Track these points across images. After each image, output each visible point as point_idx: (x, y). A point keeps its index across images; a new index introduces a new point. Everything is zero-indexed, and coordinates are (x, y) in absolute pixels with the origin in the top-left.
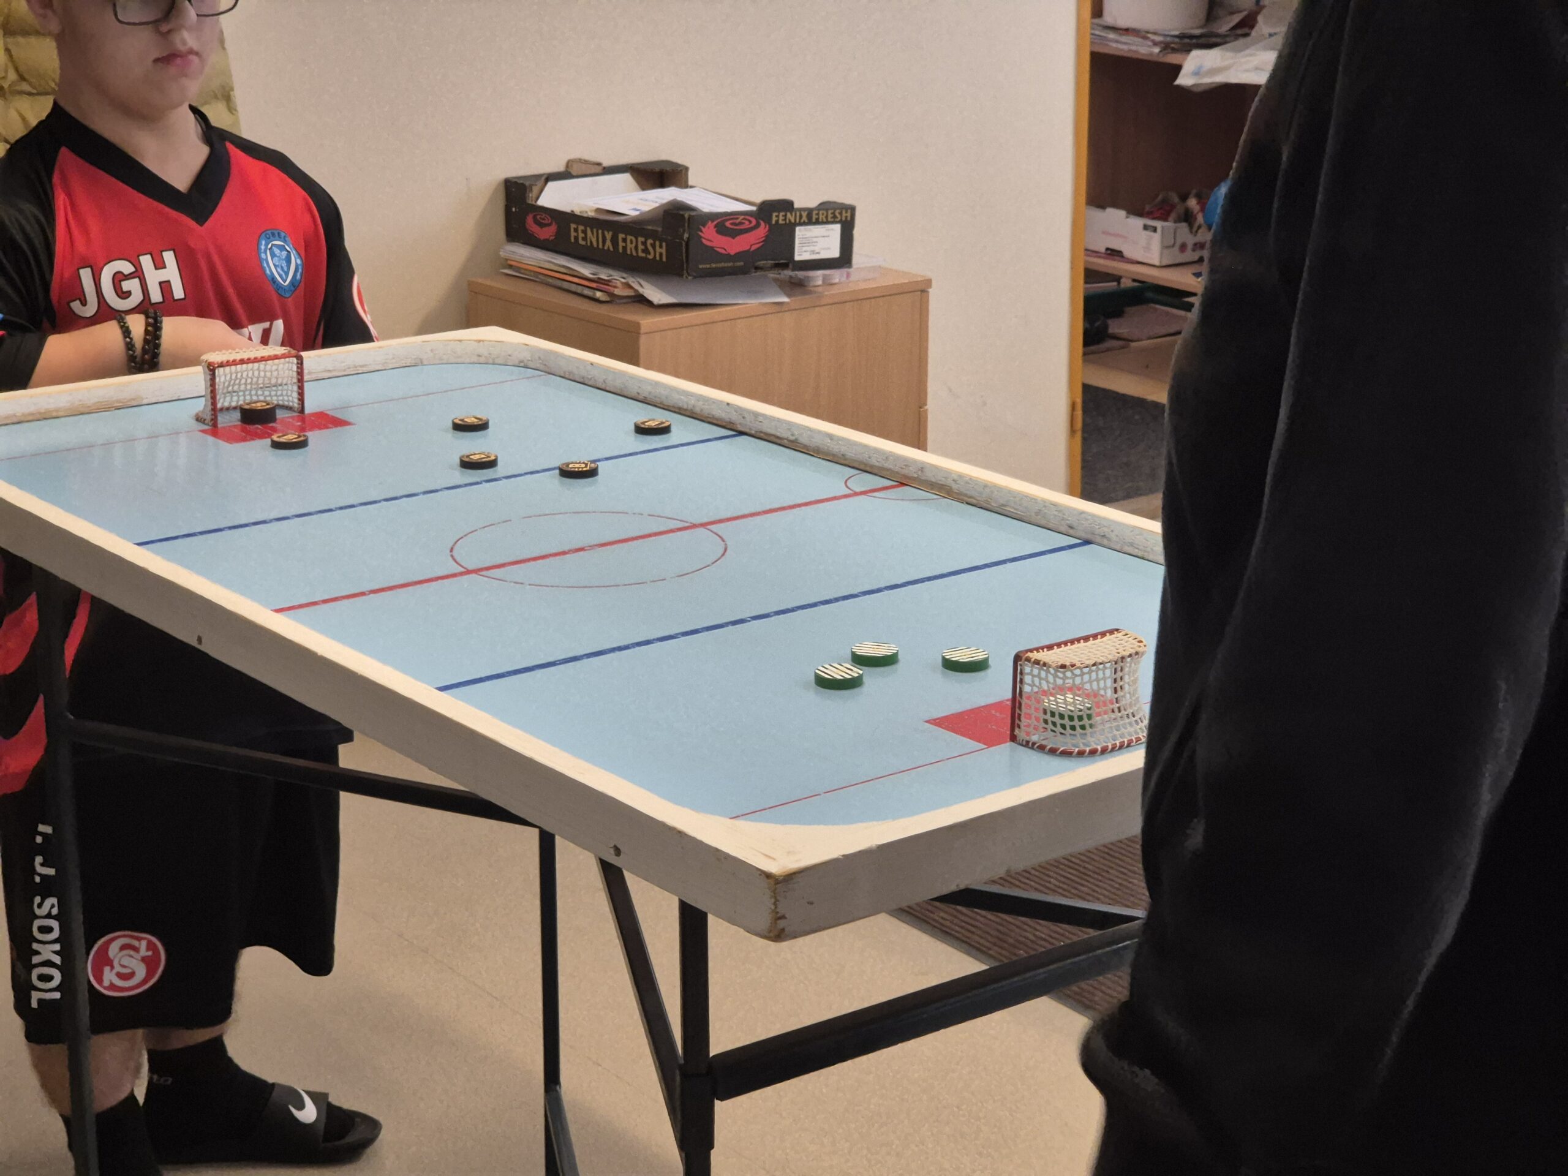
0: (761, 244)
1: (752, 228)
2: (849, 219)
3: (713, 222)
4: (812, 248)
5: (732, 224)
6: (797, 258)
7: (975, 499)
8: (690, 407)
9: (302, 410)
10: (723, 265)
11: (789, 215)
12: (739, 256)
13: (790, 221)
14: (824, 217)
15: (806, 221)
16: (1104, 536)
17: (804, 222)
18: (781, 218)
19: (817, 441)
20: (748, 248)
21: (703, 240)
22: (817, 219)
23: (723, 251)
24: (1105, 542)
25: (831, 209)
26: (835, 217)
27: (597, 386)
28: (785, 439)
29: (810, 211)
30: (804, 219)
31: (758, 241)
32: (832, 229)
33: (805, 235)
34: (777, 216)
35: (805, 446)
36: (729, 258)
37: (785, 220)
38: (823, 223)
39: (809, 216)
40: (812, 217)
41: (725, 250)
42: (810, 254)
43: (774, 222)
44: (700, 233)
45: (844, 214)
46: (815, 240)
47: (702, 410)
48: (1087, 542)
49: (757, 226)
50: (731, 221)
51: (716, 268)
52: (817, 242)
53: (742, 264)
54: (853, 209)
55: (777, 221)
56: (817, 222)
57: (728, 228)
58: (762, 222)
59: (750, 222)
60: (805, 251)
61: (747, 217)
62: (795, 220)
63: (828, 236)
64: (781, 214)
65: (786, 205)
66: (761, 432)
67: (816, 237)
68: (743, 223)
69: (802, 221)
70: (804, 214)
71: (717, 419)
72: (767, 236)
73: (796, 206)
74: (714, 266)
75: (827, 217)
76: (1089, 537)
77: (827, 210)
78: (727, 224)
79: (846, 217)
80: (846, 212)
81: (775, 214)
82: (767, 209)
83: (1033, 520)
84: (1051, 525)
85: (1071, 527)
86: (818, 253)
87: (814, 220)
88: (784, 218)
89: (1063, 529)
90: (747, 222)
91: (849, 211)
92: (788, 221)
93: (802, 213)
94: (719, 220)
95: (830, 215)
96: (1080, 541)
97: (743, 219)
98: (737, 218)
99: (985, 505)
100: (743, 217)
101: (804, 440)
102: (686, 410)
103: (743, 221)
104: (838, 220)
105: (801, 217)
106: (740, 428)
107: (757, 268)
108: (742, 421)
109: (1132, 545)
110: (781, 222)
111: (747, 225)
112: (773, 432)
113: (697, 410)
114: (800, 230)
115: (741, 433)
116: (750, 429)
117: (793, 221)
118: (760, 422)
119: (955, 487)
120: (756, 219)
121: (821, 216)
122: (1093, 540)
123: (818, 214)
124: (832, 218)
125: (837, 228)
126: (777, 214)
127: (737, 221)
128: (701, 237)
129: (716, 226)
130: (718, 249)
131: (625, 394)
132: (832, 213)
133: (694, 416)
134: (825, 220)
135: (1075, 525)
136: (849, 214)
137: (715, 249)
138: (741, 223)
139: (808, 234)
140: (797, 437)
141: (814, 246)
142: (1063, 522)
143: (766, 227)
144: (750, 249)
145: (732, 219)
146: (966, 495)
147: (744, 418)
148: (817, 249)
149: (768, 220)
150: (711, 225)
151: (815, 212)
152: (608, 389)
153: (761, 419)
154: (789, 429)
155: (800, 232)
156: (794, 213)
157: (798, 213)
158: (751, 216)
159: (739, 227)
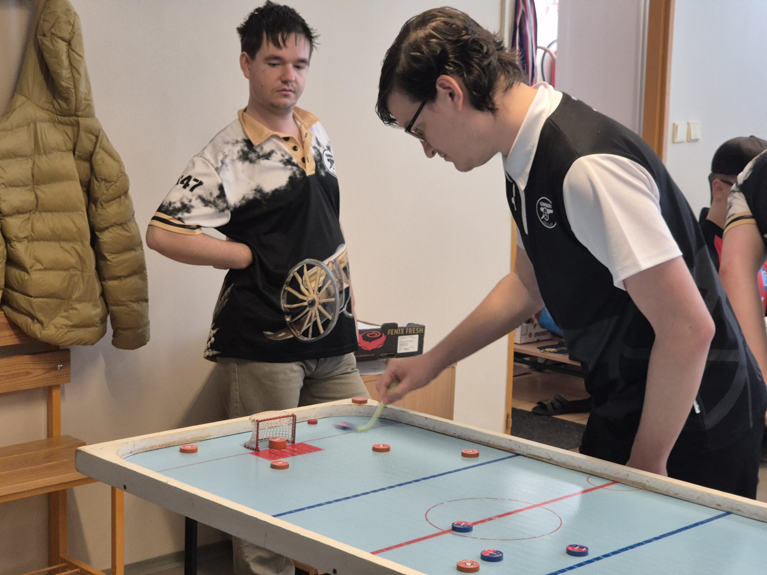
0: (382, 345)
1: (379, 337)
2: (422, 333)
4: (405, 347)
5: (370, 335)
6: (399, 352)
7: (660, 490)
8: (487, 441)
9: (293, 442)
10: (365, 355)
11: (395, 330)
12: (373, 351)
13: (396, 333)
14: (411, 331)
15: (403, 333)
16: (739, 510)
17: (402, 334)
19: (563, 460)
20: (377, 347)
22: (408, 332)
23: (364, 348)
24: (739, 513)
25: (414, 327)
26: (416, 331)
27: (429, 429)
28: (545, 458)
29: (405, 329)
30: (402, 332)
31: (381, 344)
32: (414, 338)
33: (402, 340)
34: (390, 331)
35: (557, 462)
36: (367, 352)
37: (393, 333)
38: (410, 334)
39: (405, 331)
40: (407, 331)
41: (366, 348)
42: (405, 350)
43: (388, 334)
45: (420, 330)
46: (406, 343)
47: (494, 443)
48: (728, 513)
49: (381, 336)
51: (362, 357)
52: (408, 344)
53: (373, 355)
54: (423, 327)
55: (390, 334)
56: (408, 334)
57: (368, 337)
58: (383, 335)
59: (378, 334)
60: (403, 349)
63: (412, 341)
64: (392, 330)
65: (394, 326)
66: (530, 454)
67: (408, 341)
68: (375, 335)
69: (401, 333)
70: (402, 330)
71: (503, 447)
72: (385, 341)
73: (399, 326)
74: (361, 356)
75: (412, 331)
76: (729, 510)
77: (412, 328)
78: (368, 335)
80: (421, 329)
81: (389, 330)
82: (387, 327)
83: (696, 502)
84: (707, 505)
85: (719, 506)
86: (408, 349)
87: (406, 333)
88: (393, 332)
89: (713, 506)
90: (377, 334)
91: (422, 329)
92: (395, 334)
93: (401, 329)
94: (364, 333)
95: (414, 330)
96: (724, 512)
98: (372, 332)
99: (665, 493)
100: (375, 332)
101: (555, 459)
102: (484, 442)
103: (375, 334)
104: (417, 333)
105: (401, 331)
106: (518, 452)
107: (381, 357)
108: (519, 448)
109: (756, 515)
110: (392, 334)
111: (376, 336)
112: (537, 454)
113: (491, 443)
114: (400, 338)
115: (518, 455)
116: (524, 453)
117: (397, 333)
118: (530, 449)
119: (647, 484)
120: (380, 333)
121: (410, 331)
122: (733, 512)
123: (408, 330)
125: (417, 337)
127: (372, 334)
129: (362, 337)
131: (447, 434)
133: (489, 445)
134: (411, 333)
135: (721, 504)
136: (422, 331)
137: (362, 347)
138: (374, 335)
139: (404, 340)
140: (552, 457)
141: (405, 346)
142: (714, 503)
143: (385, 336)
144: (378, 347)
145: (369, 333)
146: (654, 488)
147: (520, 447)
148: (407, 347)
149: (386, 334)
150: (360, 336)
151: (407, 329)
152: (436, 431)
153: (529, 448)
154: (547, 454)
155: (401, 339)
156: (397, 330)
157: (399, 330)
158: (378, 331)
159: (373, 337)
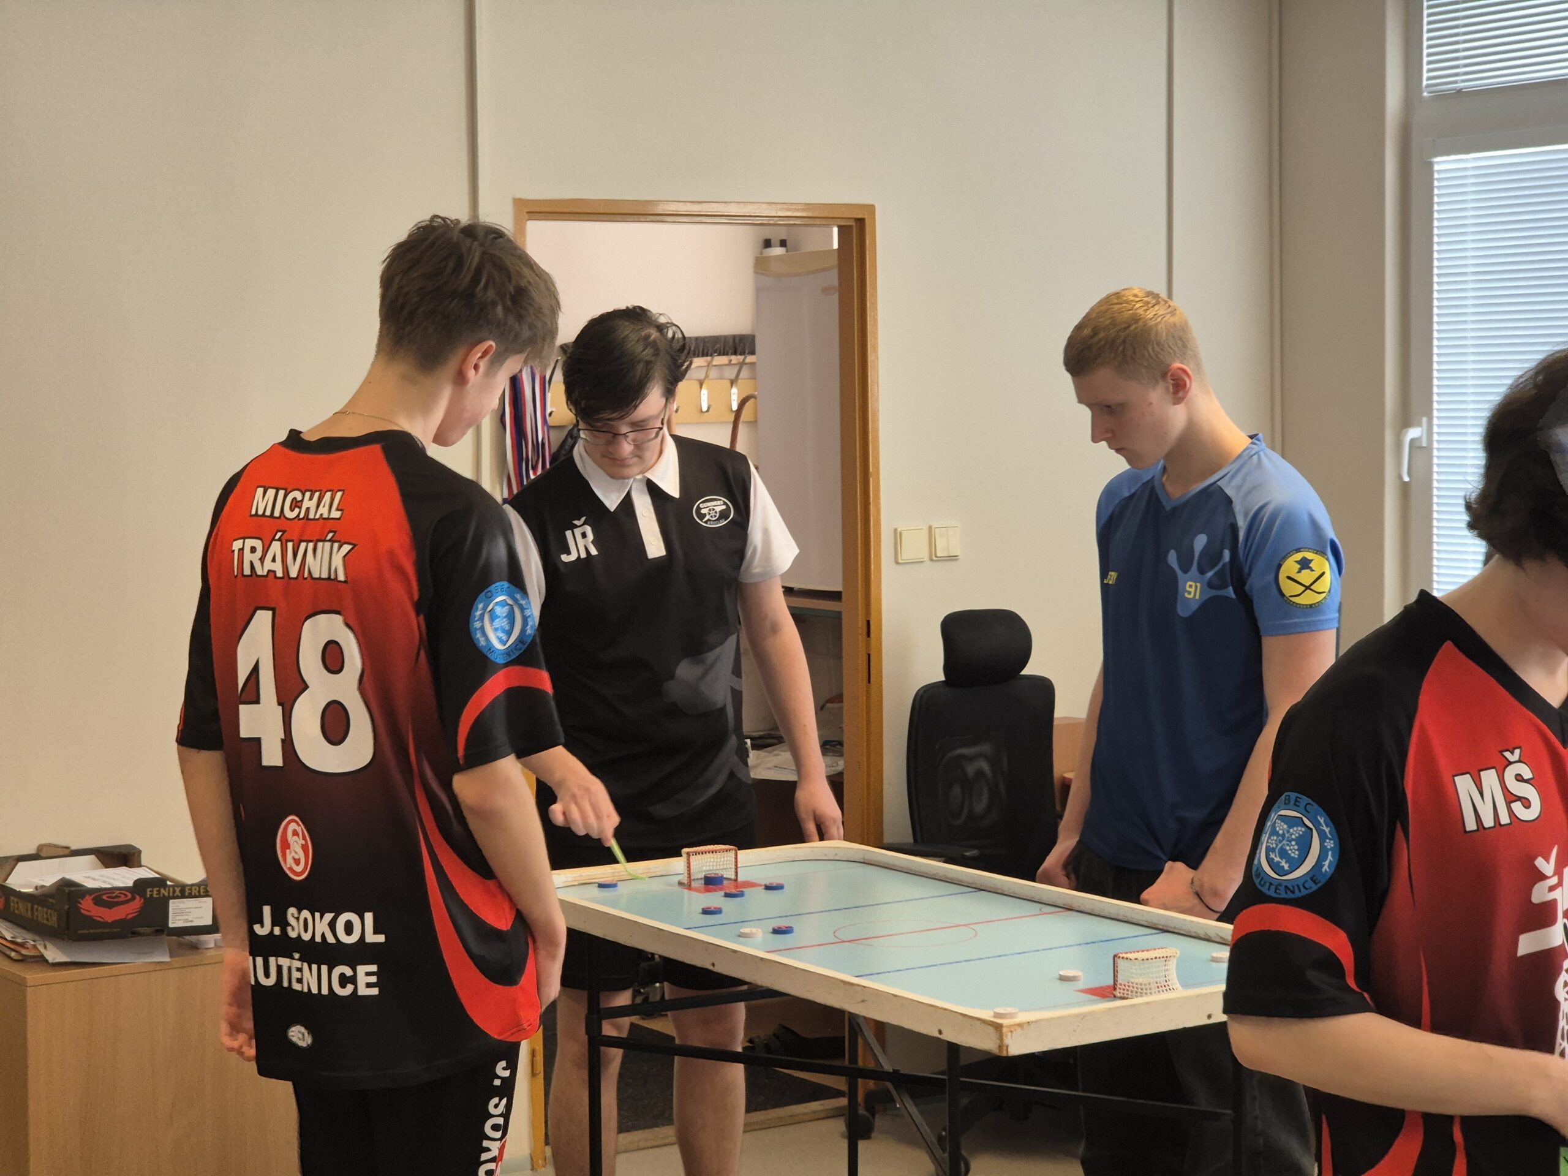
0: (136, 914)
1: (127, 900)
3: (90, 895)
4: (185, 917)
5: (108, 897)
6: (171, 925)
10: (100, 930)
11: (162, 890)
13: (164, 895)
14: (196, 892)
17: (177, 896)
18: (155, 892)
20: (124, 917)
21: (82, 911)
22: (191, 894)
23: (100, 919)
29: (184, 887)
30: (178, 893)
31: (132, 912)
32: (204, 903)
33: (179, 906)
34: (152, 891)
36: (105, 924)
37: (159, 894)
38: (195, 897)
40: (185, 892)
41: (103, 919)
42: (185, 922)
44: (79, 905)
46: (187, 910)
49: (133, 899)
50: (107, 895)
51: (94, 933)
52: (190, 912)
53: (120, 929)
55: (151, 895)
56: (191, 896)
57: (106, 901)
58: (137, 897)
59: (126, 896)
60: (179, 920)
61: (121, 892)
62: (169, 893)
63: (201, 907)
64: (155, 889)
65: (159, 882)
67: (189, 908)
68: (120, 897)
69: (175, 895)
70: (178, 890)
72: (141, 907)
73: (169, 882)
74: (92, 931)
75: (199, 891)
77: (200, 886)
78: (104, 897)
81: (149, 890)
82: (143, 885)
86: (192, 921)
87: (187, 894)
88: (157, 893)
90: (123, 896)
92: (162, 895)
93: (176, 888)
94: (96, 895)
95: (202, 890)
98: (114, 893)
100: (118, 892)
103: (119, 895)
105: (174, 892)
107: (135, 934)
110: (155, 896)
111: (123, 898)
117: (166, 894)
120: (132, 893)
121: (194, 892)
123: (191, 889)
124: (203, 892)
126: (151, 889)
127: (114, 895)
128: (80, 908)
129: (93, 900)
130: (95, 918)
134: (197, 894)
137: (93, 918)
138: (116, 897)
139: (182, 906)
141: (187, 915)
143: (140, 900)
144: (126, 917)
145: (108, 893)
148: (190, 919)
149: (142, 894)
150: (88, 898)
151: (187, 889)
156: (167, 889)
157: (171, 889)
158: (127, 891)
159: (115, 900)
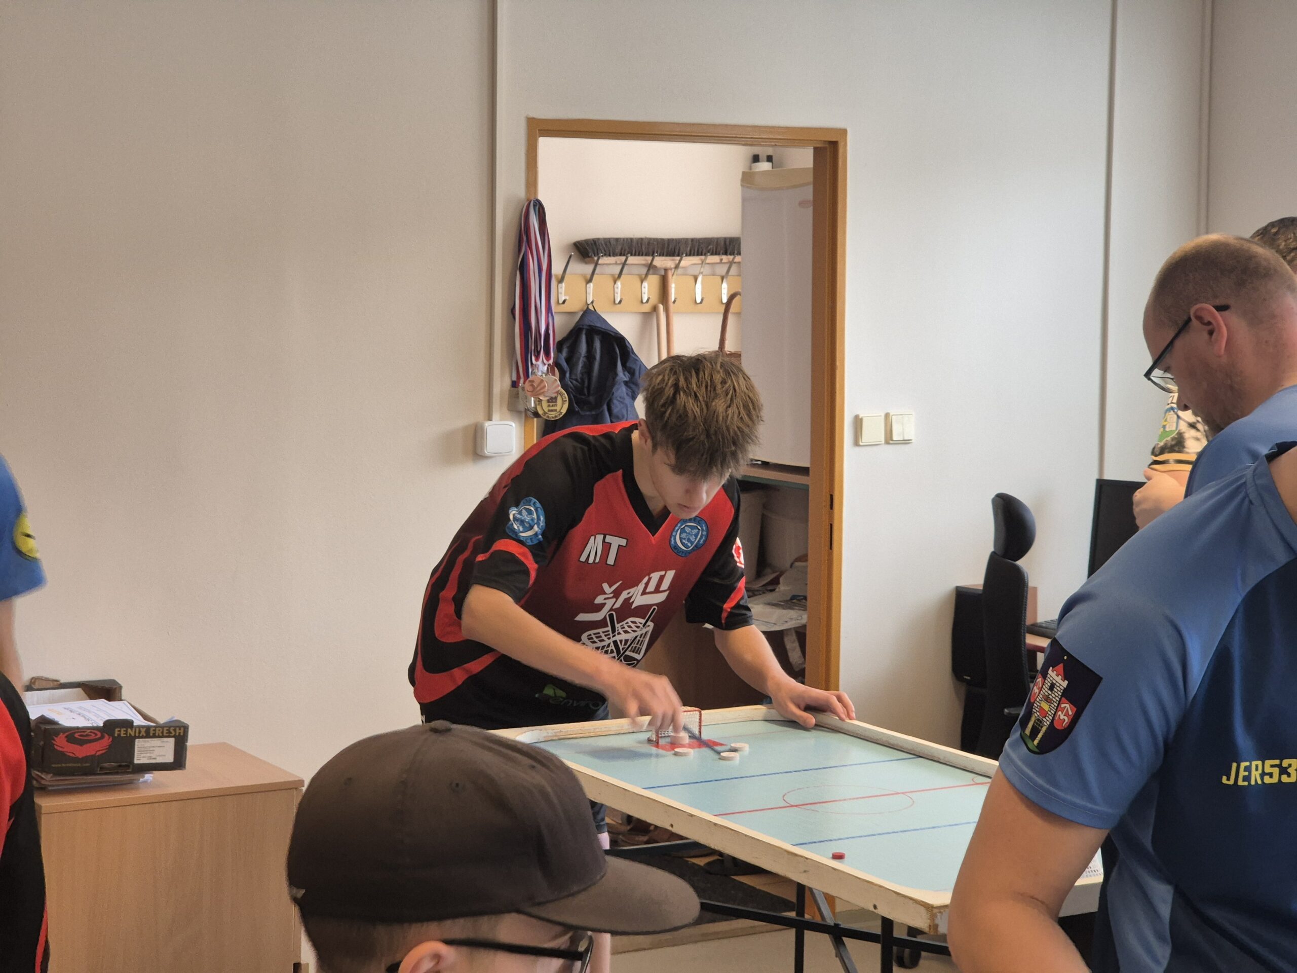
0: (105, 751)
1: (95, 739)
2: (182, 734)
3: (64, 733)
4: (148, 755)
5: (81, 736)
6: (136, 762)
10: (73, 765)
11: (129, 730)
12: (86, 759)
13: (130, 734)
14: (160, 732)
15: (145, 735)
18: (122, 732)
20: (93, 753)
21: (56, 747)
22: (154, 734)
23: (71, 755)
25: (166, 727)
26: (169, 733)
29: (147, 728)
30: (143, 733)
31: (101, 749)
33: (143, 745)
34: (120, 731)
36: (76, 760)
38: (159, 737)
41: (75, 755)
43: (116, 735)
44: (53, 742)
45: (178, 731)
46: (152, 749)
49: (102, 737)
50: (79, 734)
52: (154, 750)
53: (89, 764)
54: (185, 728)
55: (119, 735)
56: (154, 736)
57: (78, 739)
58: (106, 736)
59: (96, 735)
60: (143, 757)
61: (94, 731)
62: (135, 735)
63: (164, 747)
64: (122, 730)
65: (125, 724)
68: (91, 735)
69: (141, 735)
70: (143, 730)
72: (109, 745)
74: (63, 765)
77: (163, 728)
78: (76, 735)
79: (180, 733)
80: (180, 729)
81: (117, 730)
82: (113, 725)
86: (154, 758)
87: (151, 735)
88: (124, 733)
90: (93, 735)
91: (182, 729)
92: (128, 735)
93: (141, 729)
94: (70, 732)
95: (165, 731)
97: (91, 732)
98: (86, 732)
100: (89, 731)
104: (173, 734)
105: (140, 732)
110: (122, 735)
111: (93, 737)
114: (140, 742)
120: (102, 733)
123: (155, 730)
124: (167, 733)
125: (172, 740)
126: (119, 729)
127: (85, 734)
128: (54, 744)
129: (66, 737)
130: (68, 754)
132: (167, 730)
134: (161, 735)
136: (182, 731)
137: (65, 753)
138: (87, 735)
139: (146, 745)
141: (151, 753)
143: (109, 738)
144: (96, 753)
145: (79, 732)
148: (153, 756)
149: (111, 734)
150: (62, 736)
151: (152, 729)
156: (134, 730)
157: (137, 730)
159: (86, 738)
